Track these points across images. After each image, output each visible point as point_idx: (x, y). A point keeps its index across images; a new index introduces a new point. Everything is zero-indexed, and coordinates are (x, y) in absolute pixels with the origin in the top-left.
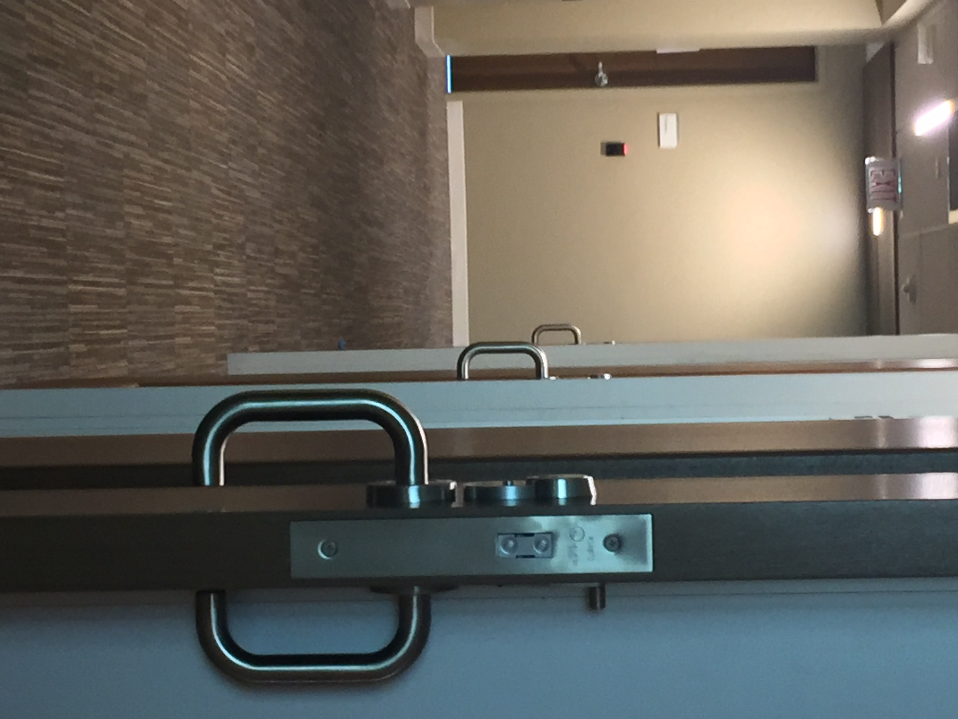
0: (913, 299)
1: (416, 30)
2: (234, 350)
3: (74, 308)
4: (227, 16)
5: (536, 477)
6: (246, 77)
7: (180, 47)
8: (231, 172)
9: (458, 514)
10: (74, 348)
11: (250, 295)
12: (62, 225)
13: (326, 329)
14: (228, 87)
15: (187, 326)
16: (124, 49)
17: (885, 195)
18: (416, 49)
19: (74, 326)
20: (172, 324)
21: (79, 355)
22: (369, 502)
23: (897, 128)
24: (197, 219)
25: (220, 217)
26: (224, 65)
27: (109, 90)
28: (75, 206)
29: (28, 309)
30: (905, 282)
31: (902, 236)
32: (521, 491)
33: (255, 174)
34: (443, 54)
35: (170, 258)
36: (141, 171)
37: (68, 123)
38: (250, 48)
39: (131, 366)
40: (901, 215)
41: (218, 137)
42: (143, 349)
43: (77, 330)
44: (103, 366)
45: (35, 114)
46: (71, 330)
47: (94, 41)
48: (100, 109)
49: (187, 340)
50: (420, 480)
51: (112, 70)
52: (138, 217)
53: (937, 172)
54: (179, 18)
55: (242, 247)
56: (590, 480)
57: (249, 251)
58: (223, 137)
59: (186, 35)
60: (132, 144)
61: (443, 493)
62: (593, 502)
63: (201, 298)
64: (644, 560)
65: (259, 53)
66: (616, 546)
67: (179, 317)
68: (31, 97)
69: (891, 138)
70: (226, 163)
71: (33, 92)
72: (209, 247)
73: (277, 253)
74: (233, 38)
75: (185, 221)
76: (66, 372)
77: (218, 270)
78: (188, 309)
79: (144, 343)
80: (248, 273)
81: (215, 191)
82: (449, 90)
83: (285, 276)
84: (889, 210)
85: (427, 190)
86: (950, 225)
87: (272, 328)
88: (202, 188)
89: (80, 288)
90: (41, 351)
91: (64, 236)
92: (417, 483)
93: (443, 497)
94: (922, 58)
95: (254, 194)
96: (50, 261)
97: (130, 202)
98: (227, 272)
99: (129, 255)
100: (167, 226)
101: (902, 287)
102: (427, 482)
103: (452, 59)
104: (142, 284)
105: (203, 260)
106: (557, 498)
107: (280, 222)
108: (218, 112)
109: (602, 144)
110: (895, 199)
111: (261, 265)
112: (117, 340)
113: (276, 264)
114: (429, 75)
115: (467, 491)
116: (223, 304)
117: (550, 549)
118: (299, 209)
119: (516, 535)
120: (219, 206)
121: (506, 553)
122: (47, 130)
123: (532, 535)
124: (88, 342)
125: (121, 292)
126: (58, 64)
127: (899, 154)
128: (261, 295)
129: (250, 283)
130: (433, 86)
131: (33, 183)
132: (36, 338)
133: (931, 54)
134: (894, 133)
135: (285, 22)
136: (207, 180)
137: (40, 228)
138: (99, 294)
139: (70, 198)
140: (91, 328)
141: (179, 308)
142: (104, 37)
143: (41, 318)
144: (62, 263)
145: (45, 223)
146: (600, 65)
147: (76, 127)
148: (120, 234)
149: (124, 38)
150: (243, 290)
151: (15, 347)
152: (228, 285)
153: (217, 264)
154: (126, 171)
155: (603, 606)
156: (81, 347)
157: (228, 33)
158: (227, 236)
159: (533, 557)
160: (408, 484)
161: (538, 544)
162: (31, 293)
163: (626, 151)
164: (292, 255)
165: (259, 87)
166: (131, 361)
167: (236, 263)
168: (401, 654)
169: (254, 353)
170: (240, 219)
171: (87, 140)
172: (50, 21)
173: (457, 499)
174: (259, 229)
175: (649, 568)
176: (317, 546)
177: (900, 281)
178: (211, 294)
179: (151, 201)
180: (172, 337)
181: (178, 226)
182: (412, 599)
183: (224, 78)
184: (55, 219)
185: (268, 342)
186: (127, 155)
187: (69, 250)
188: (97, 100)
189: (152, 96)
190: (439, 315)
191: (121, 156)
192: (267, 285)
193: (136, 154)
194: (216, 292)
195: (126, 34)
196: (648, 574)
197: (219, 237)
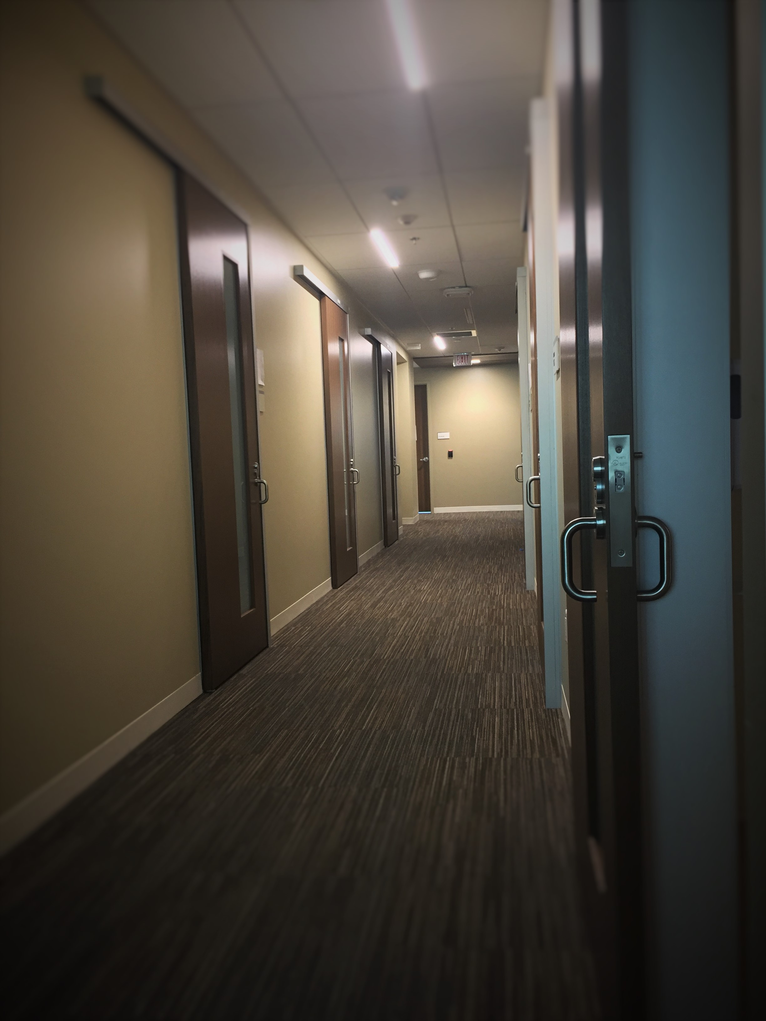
0: (503, 348)
1: (410, 524)
2: (525, 588)
3: (513, 644)
4: (408, 589)
5: (593, 478)
6: (429, 582)
7: (419, 605)
8: (462, 588)
9: (608, 507)
10: (527, 644)
11: (505, 582)
12: (484, 648)
13: (516, 555)
14: (432, 589)
15: (517, 604)
16: (421, 625)
17: (466, 359)
18: (416, 524)
19: (519, 644)
20: (517, 610)
21: (530, 642)
22: (603, 538)
23: (442, 355)
24: (479, 600)
25: (478, 592)
26: (425, 591)
27: (435, 630)
28: (477, 643)
29: (514, 660)
30: (497, 351)
31: (480, 353)
32: (599, 484)
33: (463, 580)
34: (418, 514)
35: (493, 610)
36: (463, 620)
37: (448, 645)
38: (419, 581)
39: (533, 624)
40: (473, 353)
41: (450, 592)
42: (526, 620)
43: (521, 643)
44: (533, 634)
45: (445, 657)
46: (521, 645)
47: (419, 635)
48: (442, 634)
49: (522, 604)
50: (595, 520)
51: (429, 629)
52: (479, 621)
53: (458, 341)
54: (409, 606)
55: (488, 585)
56: (594, 458)
57: (490, 582)
58: (450, 590)
59: (415, 603)
60: (454, 622)
61: (599, 512)
62: (604, 457)
63: (507, 599)
64: (626, 438)
65: (421, 578)
66: (620, 448)
67: (514, 607)
68: (439, 658)
69: (447, 358)
70: (459, 590)
71: (437, 657)
72: (489, 596)
73: (490, 572)
74: (416, 587)
75: (480, 604)
76: (536, 648)
77: (497, 594)
78: (511, 604)
79: (524, 619)
80: (498, 582)
81: (469, 594)
82: (430, 512)
83: (498, 570)
84: (471, 357)
85: (465, 520)
86: (477, 336)
87: (517, 574)
88: (468, 598)
89: (505, 642)
90: (529, 656)
91: (487, 647)
92: (596, 521)
93: (601, 511)
94: (419, 348)
95: (469, 581)
96: (497, 652)
97: (474, 623)
98: (497, 590)
99: (493, 624)
100: (482, 611)
101: (499, 352)
102: (595, 518)
103: (419, 512)
104: (503, 620)
105: (494, 599)
106: (601, 470)
107: (479, 571)
108: (442, 592)
109: (448, 459)
110: (467, 356)
111: (494, 578)
112: (524, 629)
113: (494, 573)
114: (425, 519)
115: (598, 503)
116: (509, 591)
117: (621, 472)
118: (474, 565)
119: (616, 485)
120: (474, 592)
121: (623, 488)
122: (451, 652)
123: (616, 479)
124: (525, 639)
125: (506, 628)
126: (427, 648)
127: (452, 355)
128: (505, 578)
129: (501, 582)
130: (429, 518)
131: (469, 658)
132: (524, 657)
133: (417, 345)
134: (445, 357)
135: (409, 570)
136: (465, 597)
137: (485, 656)
138: (507, 635)
139: (474, 644)
140: (519, 638)
141: (511, 607)
142: (417, 632)
143: (517, 656)
144: (497, 648)
145: (483, 653)
146: (421, 460)
147: (449, 642)
148: (486, 627)
149: (417, 625)
150: (504, 584)
151: (528, 665)
152: (502, 590)
153: (495, 594)
154: (464, 625)
155: (641, 453)
156: (527, 642)
157: (414, 589)
158: (485, 590)
159: (624, 479)
160: (596, 524)
161: (619, 477)
162: (508, 659)
163: (451, 450)
164: (490, 567)
165: (432, 578)
166: (531, 624)
167: (494, 587)
168: (660, 527)
169: (527, 581)
170: (478, 585)
171: (453, 638)
172: (413, 650)
173: (602, 507)
174: (482, 578)
175: (629, 436)
176: (620, 557)
177: (496, 353)
178: (506, 596)
179: (474, 617)
180: (521, 610)
181: (482, 607)
182: (639, 523)
183: (429, 591)
184: (481, 650)
185: (522, 576)
186: (458, 624)
187: (492, 645)
188: (439, 634)
189: (436, 616)
190: (509, 516)
191: (458, 627)
192: (501, 576)
193: (458, 621)
194: (505, 594)
195: (416, 624)
196: (630, 436)
197: (485, 593)
